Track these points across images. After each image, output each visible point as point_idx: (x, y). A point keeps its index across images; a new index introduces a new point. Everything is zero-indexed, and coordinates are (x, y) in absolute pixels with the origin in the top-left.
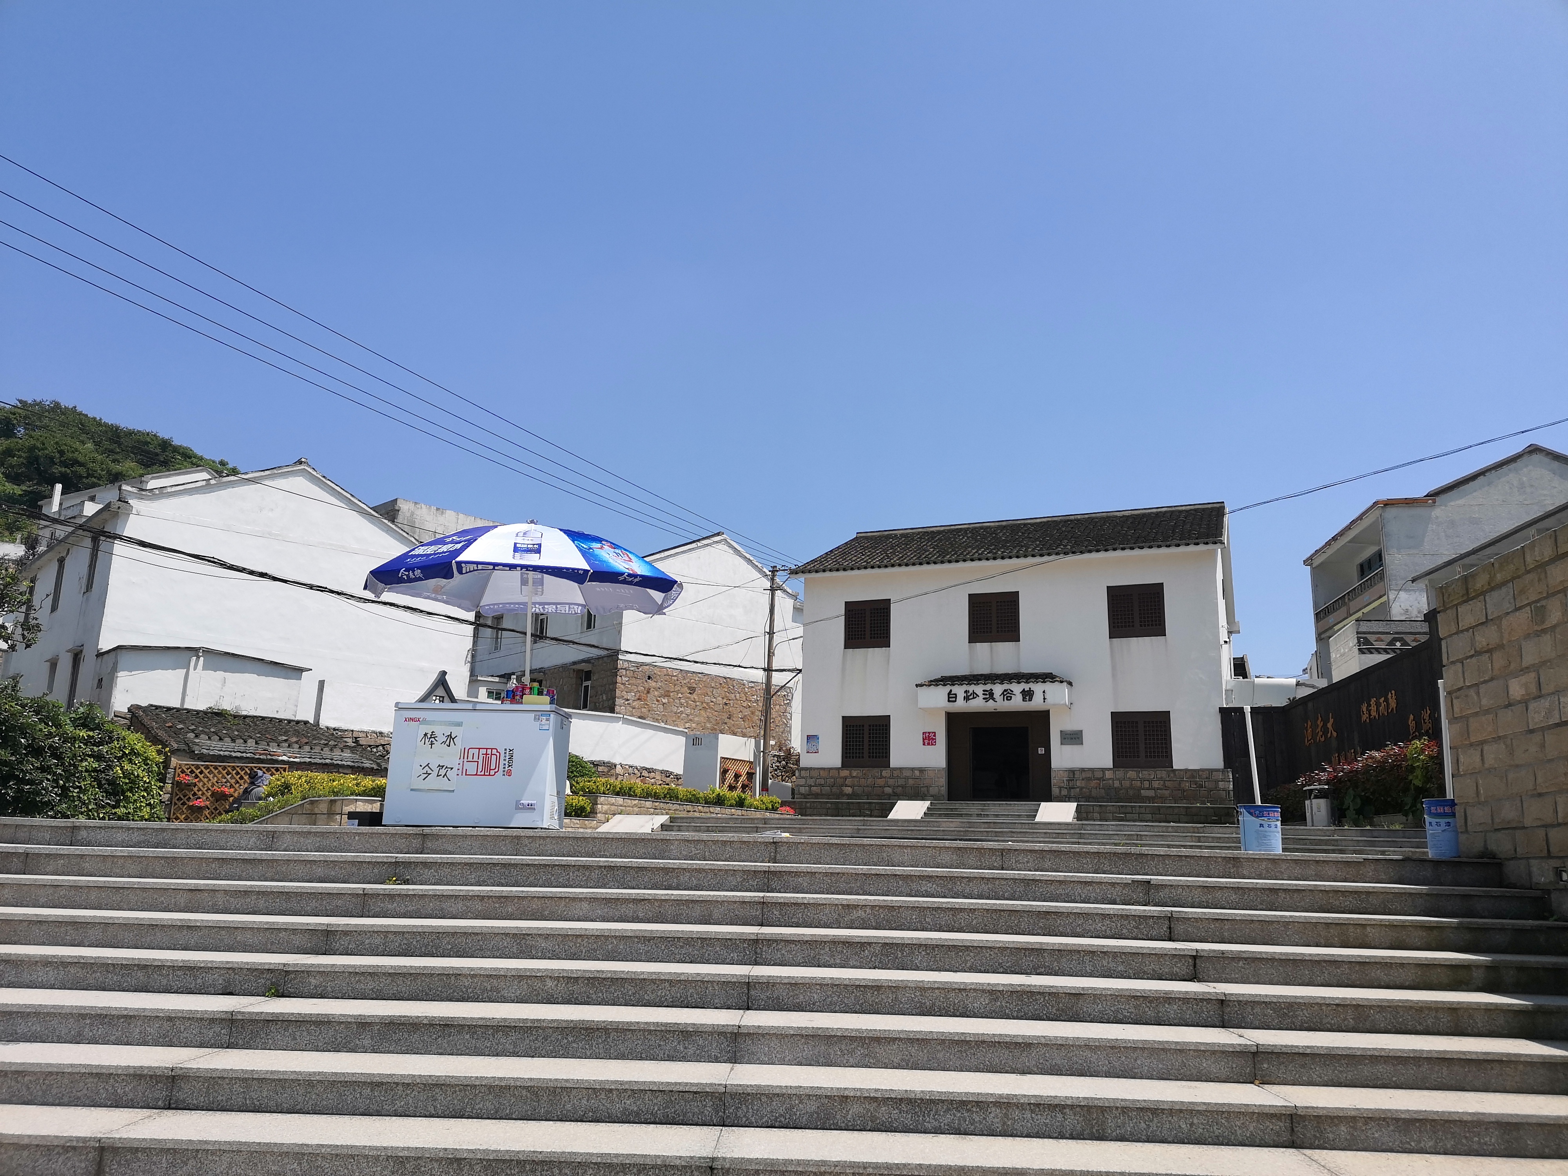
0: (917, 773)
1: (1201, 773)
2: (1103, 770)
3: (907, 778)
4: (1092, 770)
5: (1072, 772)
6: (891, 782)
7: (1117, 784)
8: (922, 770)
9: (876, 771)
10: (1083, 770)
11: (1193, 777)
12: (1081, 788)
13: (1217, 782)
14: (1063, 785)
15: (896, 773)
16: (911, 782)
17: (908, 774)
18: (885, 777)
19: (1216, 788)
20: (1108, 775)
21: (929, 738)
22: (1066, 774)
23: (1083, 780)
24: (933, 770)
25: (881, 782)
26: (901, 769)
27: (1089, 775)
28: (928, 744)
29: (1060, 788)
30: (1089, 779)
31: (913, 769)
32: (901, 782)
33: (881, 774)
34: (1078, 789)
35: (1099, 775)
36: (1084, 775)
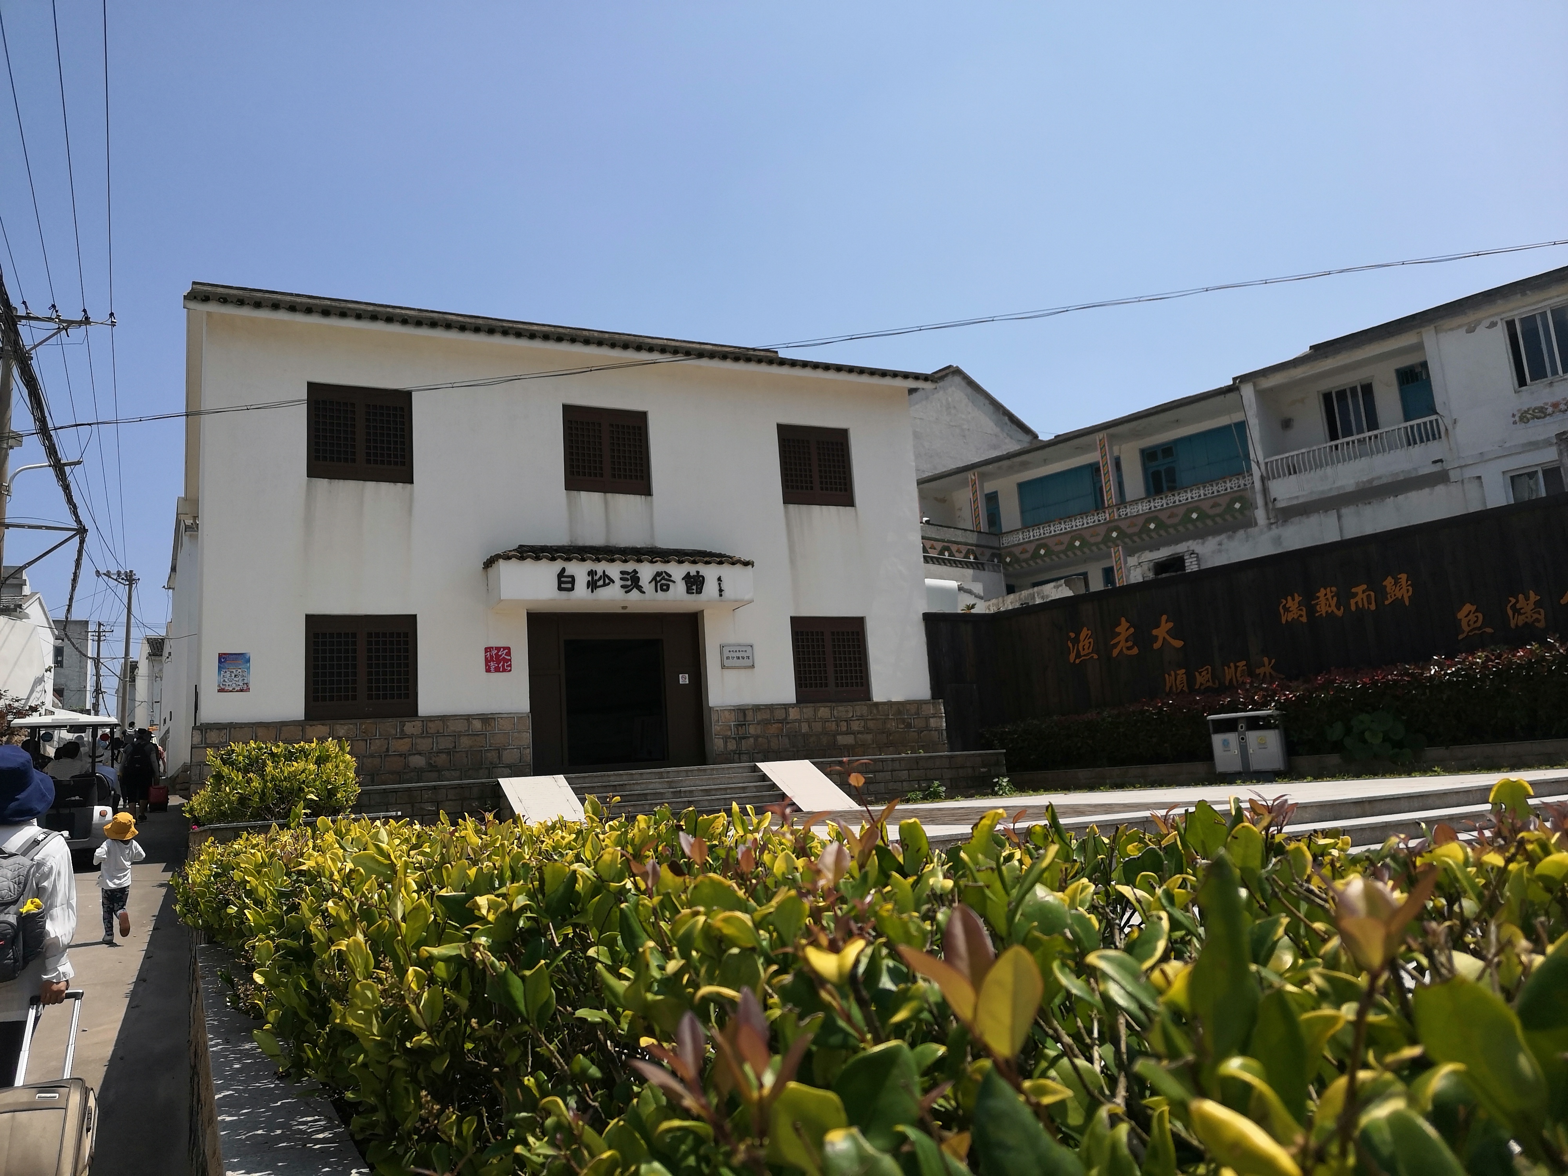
0: (477, 725)
1: (908, 707)
2: (786, 707)
3: (457, 736)
4: (771, 708)
5: (742, 711)
6: (424, 744)
7: (805, 728)
8: (486, 719)
9: (389, 725)
10: (757, 708)
11: (899, 712)
12: (756, 737)
13: (927, 718)
14: (729, 733)
15: (433, 727)
16: (465, 742)
17: (461, 726)
18: (411, 736)
19: (927, 728)
20: (793, 714)
21: (498, 659)
22: (733, 716)
23: (758, 723)
24: (510, 717)
25: (402, 746)
26: (444, 719)
27: (767, 716)
28: (497, 670)
29: (726, 739)
30: (766, 723)
31: (468, 718)
32: (445, 743)
33: (402, 731)
34: (752, 740)
35: (779, 714)
36: (760, 716)
